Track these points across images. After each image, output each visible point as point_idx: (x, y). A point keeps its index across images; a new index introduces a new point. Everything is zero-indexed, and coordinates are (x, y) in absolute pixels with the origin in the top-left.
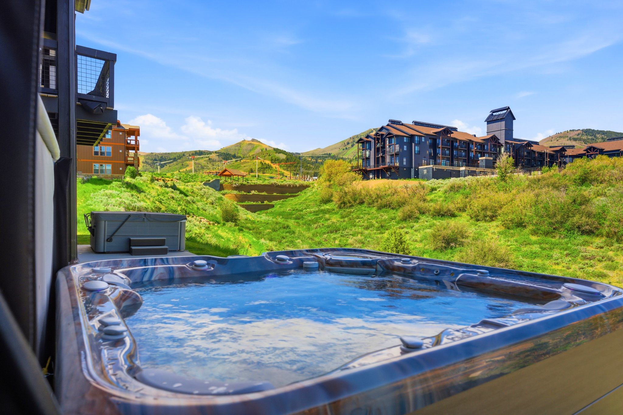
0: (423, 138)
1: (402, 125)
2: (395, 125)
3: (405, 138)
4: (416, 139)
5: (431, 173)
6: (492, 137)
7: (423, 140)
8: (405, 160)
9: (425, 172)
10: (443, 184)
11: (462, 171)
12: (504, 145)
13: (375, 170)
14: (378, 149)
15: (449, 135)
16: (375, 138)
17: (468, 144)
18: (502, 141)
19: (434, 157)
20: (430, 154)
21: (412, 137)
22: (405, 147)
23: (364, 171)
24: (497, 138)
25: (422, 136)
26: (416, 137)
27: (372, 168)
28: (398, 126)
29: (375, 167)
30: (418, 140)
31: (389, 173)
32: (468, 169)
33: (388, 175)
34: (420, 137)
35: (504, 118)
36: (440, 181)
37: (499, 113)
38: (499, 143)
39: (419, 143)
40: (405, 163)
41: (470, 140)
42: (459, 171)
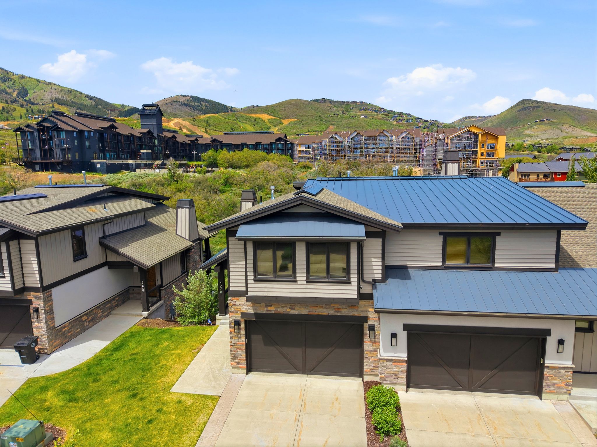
0: (92, 133)
1: (66, 116)
2: (59, 117)
3: (75, 133)
4: (86, 134)
5: (105, 167)
6: (148, 132)
7: (92, 135)
8: (77, 154)
9: (98, 166)
10: (121, 179)
11: (130, 163)
12: (156, 137)
13: (42, 163)
14: (44, 141)
15: (115, 130)
16: (38, 129)
17: (130, 137)
18: (155, 134)
19: (103, 150)
20: (99, 147)
21: (81, 133)
22: (76, 141)
23: (29, 163)
24: (152, 132)
25: (91, 131)
26: (86, 132)
27: (40, 161)
28: (63, 119)
29: (42, 160)
30: (88, 135)
31: (60, 166)
32: (135, 162)
33: (59, 168)
34: (89, 132)
35: (155, 114)
36: (116, 176)
37: (150, 108)
38: (153, 136)
39: (89, 138)
40: (77, 158)
41: (131, 134)
42: (128, 164)
